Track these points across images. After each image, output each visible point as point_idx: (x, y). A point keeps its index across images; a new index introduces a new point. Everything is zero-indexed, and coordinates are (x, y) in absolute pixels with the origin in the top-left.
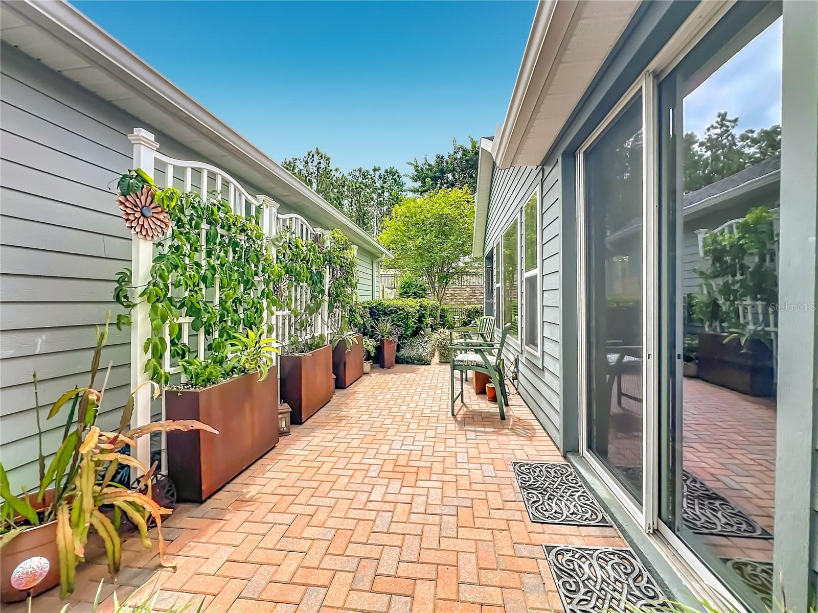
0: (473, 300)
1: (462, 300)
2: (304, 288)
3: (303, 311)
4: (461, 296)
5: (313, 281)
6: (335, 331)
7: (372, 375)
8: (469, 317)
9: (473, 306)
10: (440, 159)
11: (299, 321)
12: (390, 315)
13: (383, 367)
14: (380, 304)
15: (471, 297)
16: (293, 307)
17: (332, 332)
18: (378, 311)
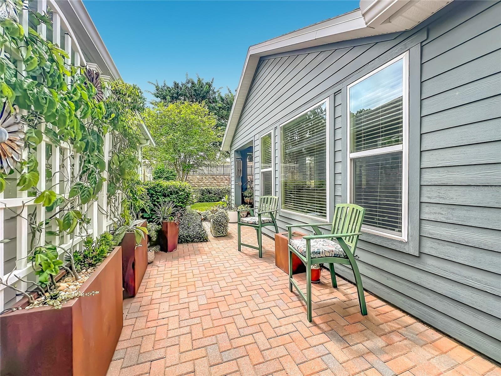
0: (201, 183)
1: (194, 184)
2: (68, 154)
3: (67, 196)
4: (193, 181)
5: (87, 143)
6: (116, 220)
7: (157, 263)
8: (203, 195)
9: (205, 187)
10: (176, 85)
11: (58, 216)
12: (168, 196)
13: (166, 251)
14: (158, 185)
15: (200, 182)
16: (42, 186)
17: (111, 222)
18: (156, 192)
